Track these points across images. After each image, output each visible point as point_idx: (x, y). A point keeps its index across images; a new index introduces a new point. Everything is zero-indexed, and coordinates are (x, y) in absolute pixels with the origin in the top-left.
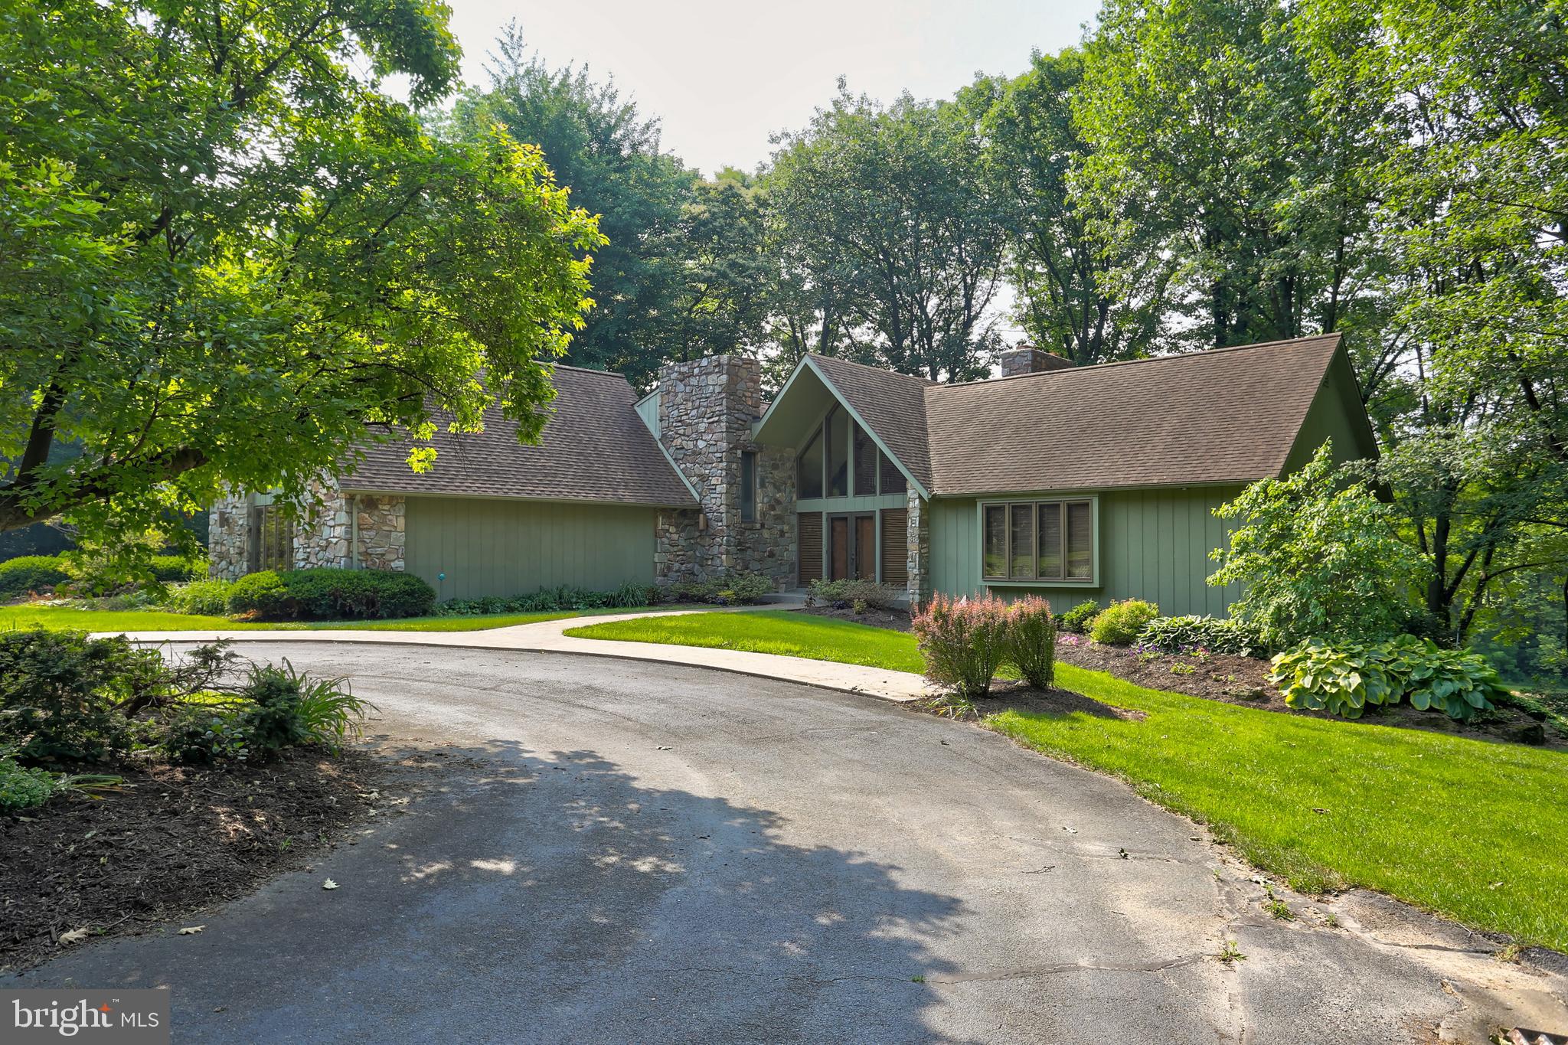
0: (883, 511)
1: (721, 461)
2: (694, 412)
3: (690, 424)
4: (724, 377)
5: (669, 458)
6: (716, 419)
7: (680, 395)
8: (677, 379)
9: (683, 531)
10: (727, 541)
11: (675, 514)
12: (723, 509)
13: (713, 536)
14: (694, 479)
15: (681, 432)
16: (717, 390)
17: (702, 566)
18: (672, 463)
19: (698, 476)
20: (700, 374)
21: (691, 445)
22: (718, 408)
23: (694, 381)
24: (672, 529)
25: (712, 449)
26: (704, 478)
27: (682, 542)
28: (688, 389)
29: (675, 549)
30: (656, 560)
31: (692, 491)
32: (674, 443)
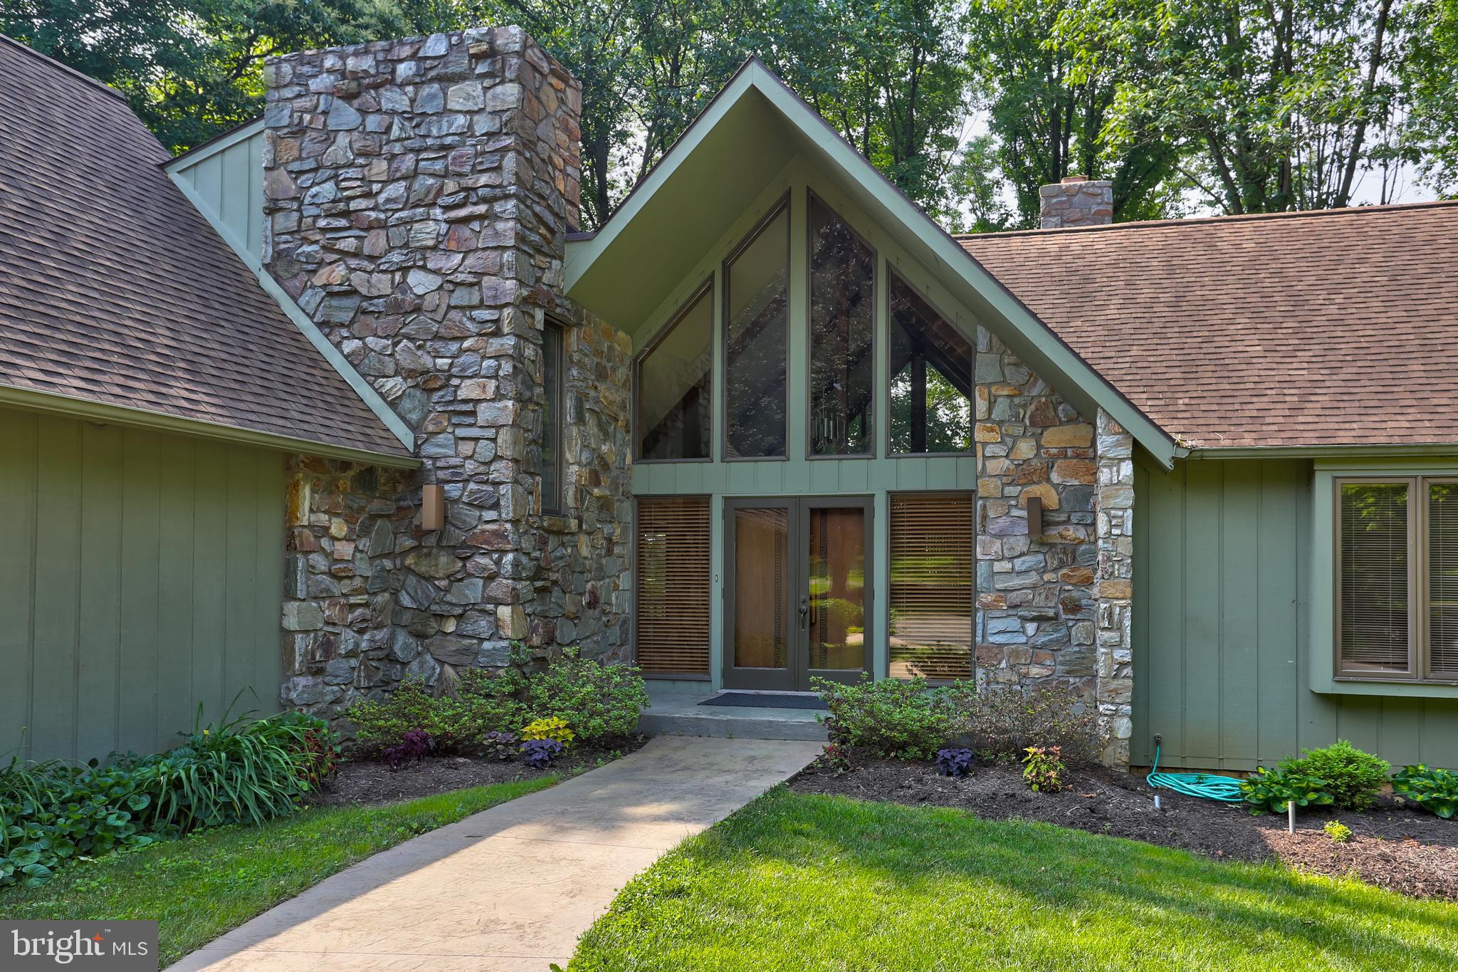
0: (895, 498)
1: (497, 333)
2: (397, 189)
3: (383, 225)
4: (510, 93)
5: (303, 323)
6: (482, 209)
7: (343, 140)
8: (334, 93)
9: (365, 531)
10: (516, 564)
11: (345, 480)
12: (502, 471)
13: (464, 551)
14: (394, 385)
15: (349, 244)
16: (483, 125)
17: (420, 636)
18: (315, 336)
19: (410, 374)
20: (420, 80)
21: (382, 283)
22: (484, 179)
23: (395, 99)
24: (338, 527)
25: (460, 297)
26: (427, 382)
27: (363, 568)
28: (373, 122)
29: (345, 586)
30: (291, 623)
31: (389, 418)
32: (320, 279)
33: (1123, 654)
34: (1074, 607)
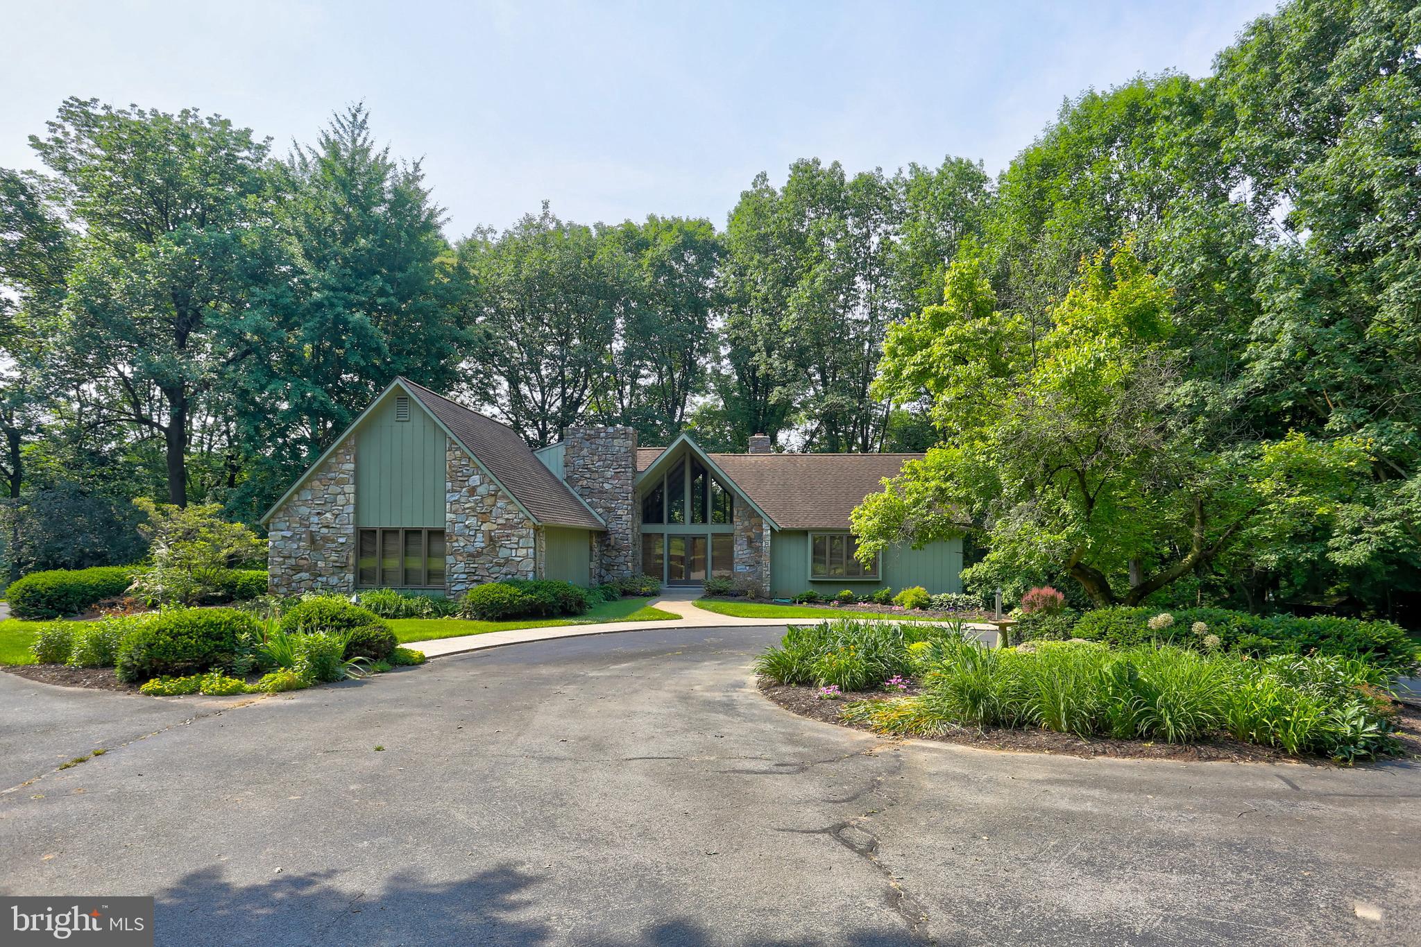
0: (713, 535)
1: (627, 499)
2: (599, 464)
3: (597, 472)
5: (576, 494)
6: (623, 470)
7: (586, 450)
8: (582, 438)
11: (591, 534)
12: (629, 531)
13: (618, 550)
14: (600, 510)
15: (588, 476)
16: (623, 450)
17: (607, 570)
18: (578, 497)
19: (604, 507)
20: (606, 438)
21: (597, 486)
23: (600, 442)
24: (596, 545)
25: (617, 491)
26: (609, 510)
28: (593, 446)
31: (599, 518)
32: (580, 483)
33: (768, 573)
34: (758, 563)
